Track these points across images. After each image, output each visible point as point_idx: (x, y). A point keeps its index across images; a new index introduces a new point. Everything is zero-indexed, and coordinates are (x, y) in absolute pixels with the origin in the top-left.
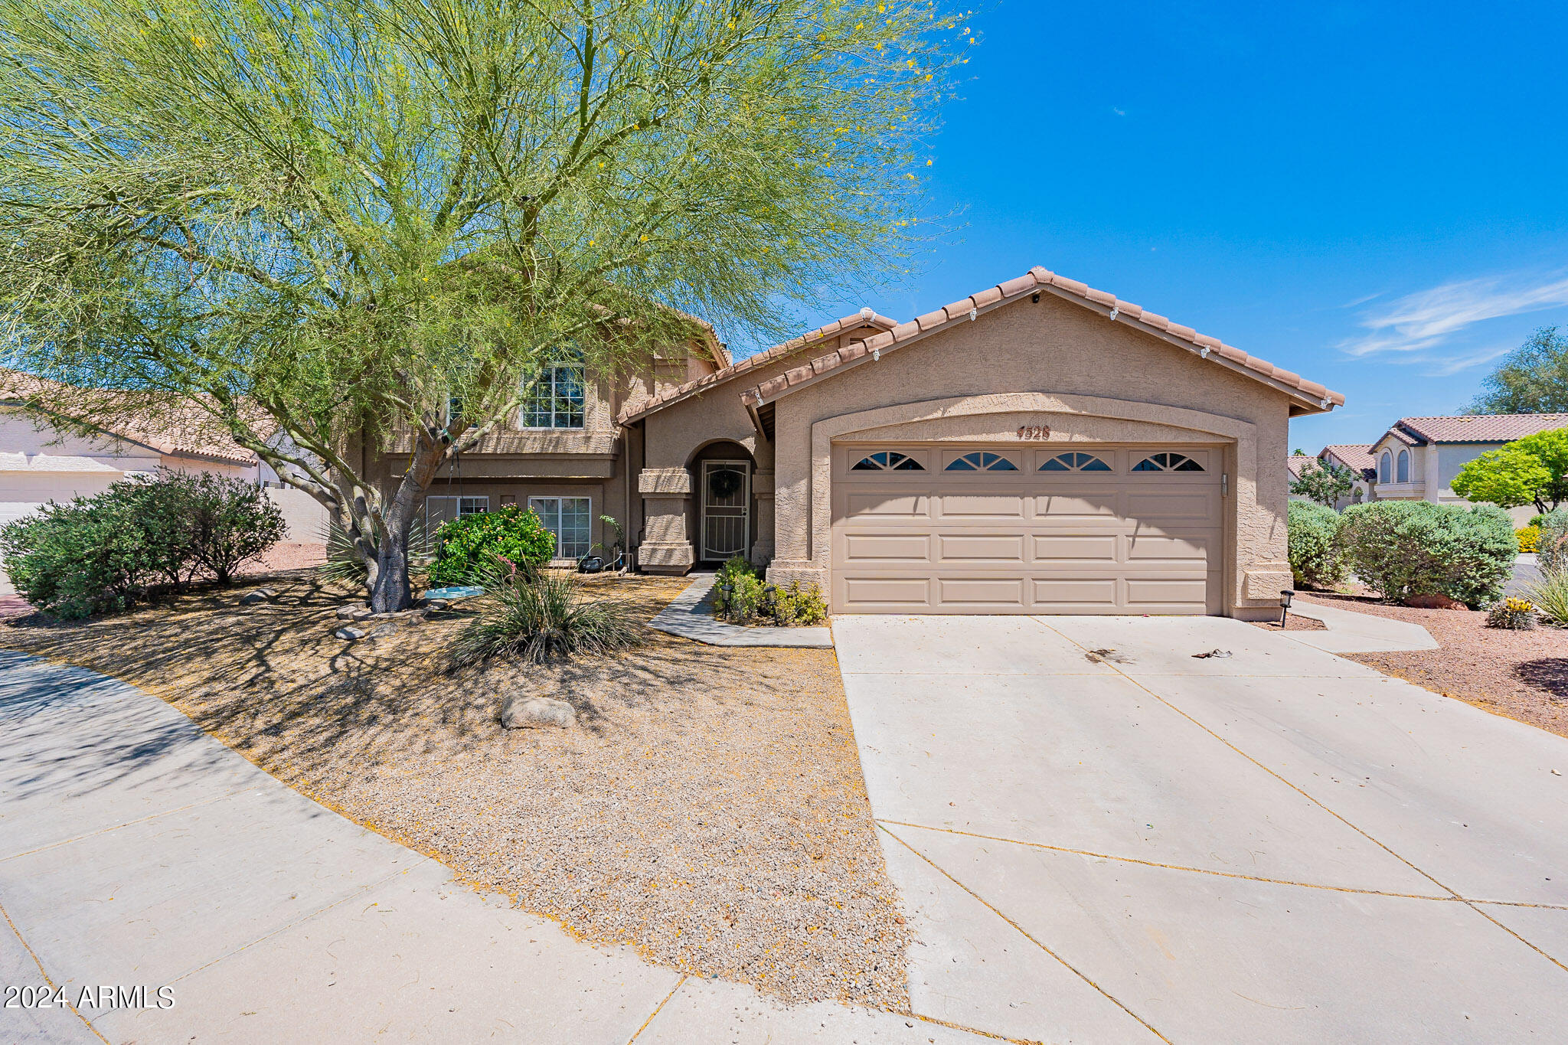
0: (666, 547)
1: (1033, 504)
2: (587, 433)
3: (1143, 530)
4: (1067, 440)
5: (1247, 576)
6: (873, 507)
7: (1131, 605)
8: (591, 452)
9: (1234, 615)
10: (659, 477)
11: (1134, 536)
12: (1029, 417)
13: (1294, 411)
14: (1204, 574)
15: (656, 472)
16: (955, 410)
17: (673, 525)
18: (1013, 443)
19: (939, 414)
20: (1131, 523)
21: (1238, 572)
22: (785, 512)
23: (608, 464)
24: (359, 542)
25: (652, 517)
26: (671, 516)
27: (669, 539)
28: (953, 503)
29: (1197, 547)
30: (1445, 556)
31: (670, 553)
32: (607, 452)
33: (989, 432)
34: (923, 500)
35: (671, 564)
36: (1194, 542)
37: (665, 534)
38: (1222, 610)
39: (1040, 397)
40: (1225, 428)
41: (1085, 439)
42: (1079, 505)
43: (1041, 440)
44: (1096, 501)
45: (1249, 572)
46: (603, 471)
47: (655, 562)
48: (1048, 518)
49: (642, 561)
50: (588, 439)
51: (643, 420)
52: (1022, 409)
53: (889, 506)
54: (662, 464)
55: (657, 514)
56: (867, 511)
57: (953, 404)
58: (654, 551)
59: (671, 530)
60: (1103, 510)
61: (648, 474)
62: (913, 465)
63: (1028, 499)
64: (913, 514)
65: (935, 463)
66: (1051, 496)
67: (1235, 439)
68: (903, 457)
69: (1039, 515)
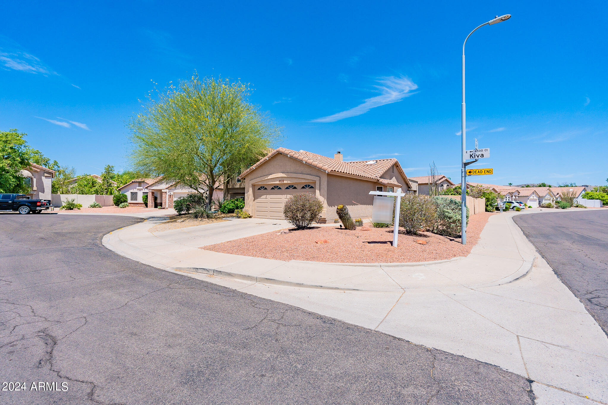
4: (289, 183)
6: (260, 197)
16: (269, 178)
18: (280, 184)
22: (246, 198)
28: (273, 196)
34: (267, 196)
39: (282, 174)
52: (280, 177)
53: (263, 197)
62: (266, 189)
63: (283, 195)
64: (266, 199)
65: (269, 188)
66: (287, 194)
67: (316, 181)
68: (265, 187)
69: (285, 198)
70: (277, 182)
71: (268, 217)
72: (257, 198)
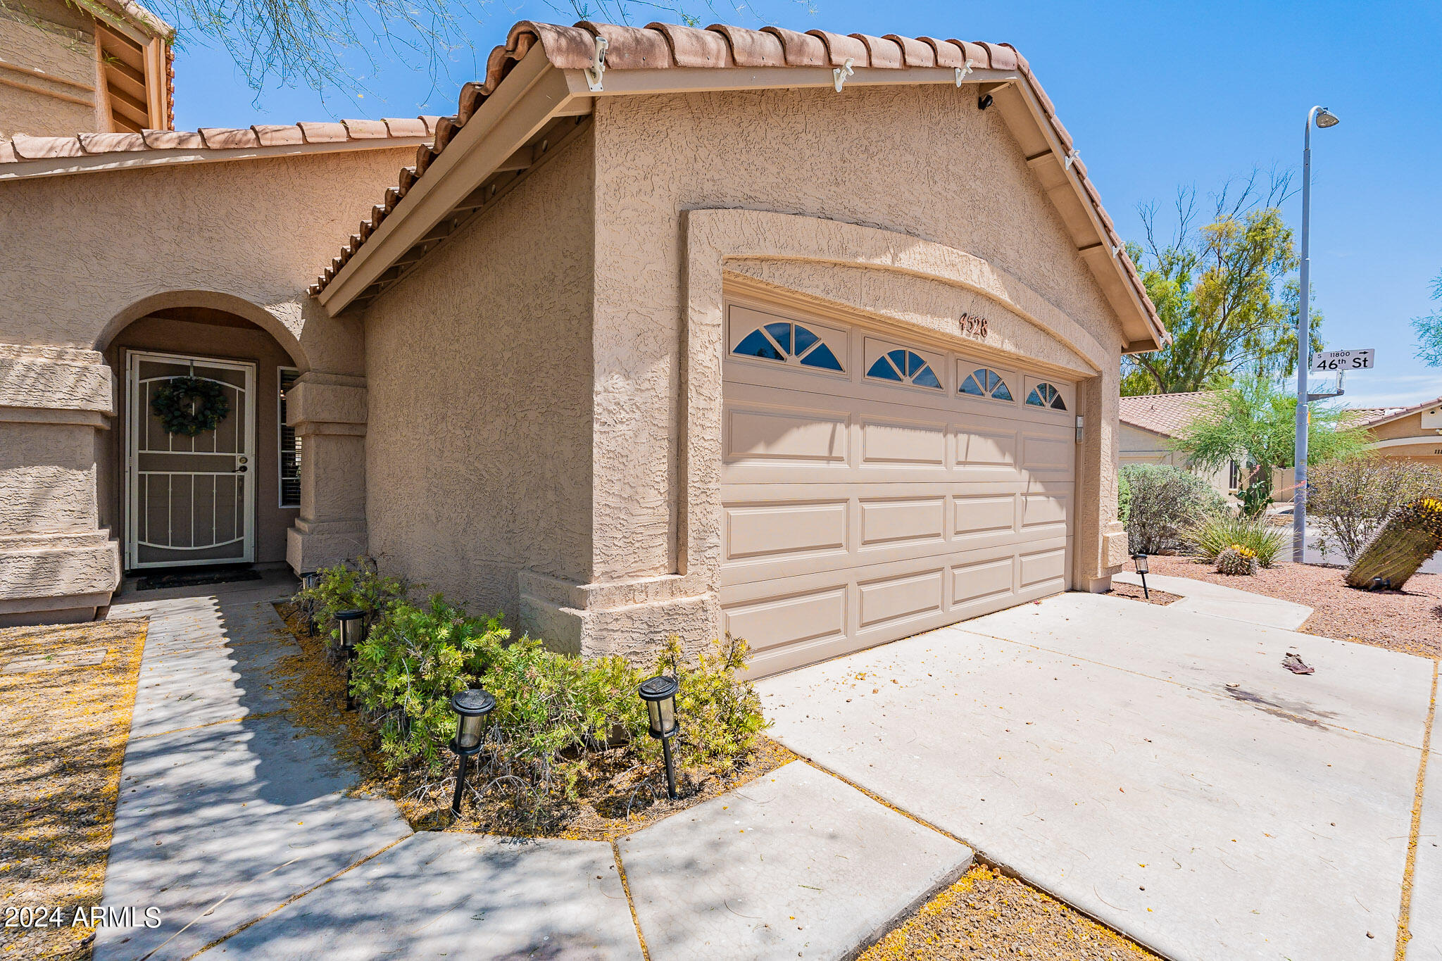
0: (37, 551)
1: (955, 444)
3: (1033, 487)
5: (1105, 541)
7: (1023, 591)
9: (1091, 589)
11: (1026, 495)
12: (973, 297)
13: (1122, 349)
14: (1062, 541)
16: (907, 260)
17: (56, 493)
18: (952, 337)
19: (886, 260)
20: (1026, 476)
21: (1100, 535)
26: (59, 468)
27: (46, 528)
28: (883, 439)
29: (1060, 507)
31: (51, 564)
33: (934, 314)
34: (841, 428)
36: (1059, 500)
38: (1074, 583)
40: (1096, 357)
41: (1009, 347)
42: (984, 448)
43: (978, 342)
44: (1002, 443)
45: (1107, 535)
52: (970, 281)
56: (760, 450)
57: (907, 247)
59: (53, 504)
62: (826, 360)
63: (950, 437)
64: (829, 459)
65: (855, 358)
66: (969, 433)
67: (1100, 374)
68: (816, 339)
69: (959, 463)
70: (950, 327)
71: (841, 637)
72: (733, 451)
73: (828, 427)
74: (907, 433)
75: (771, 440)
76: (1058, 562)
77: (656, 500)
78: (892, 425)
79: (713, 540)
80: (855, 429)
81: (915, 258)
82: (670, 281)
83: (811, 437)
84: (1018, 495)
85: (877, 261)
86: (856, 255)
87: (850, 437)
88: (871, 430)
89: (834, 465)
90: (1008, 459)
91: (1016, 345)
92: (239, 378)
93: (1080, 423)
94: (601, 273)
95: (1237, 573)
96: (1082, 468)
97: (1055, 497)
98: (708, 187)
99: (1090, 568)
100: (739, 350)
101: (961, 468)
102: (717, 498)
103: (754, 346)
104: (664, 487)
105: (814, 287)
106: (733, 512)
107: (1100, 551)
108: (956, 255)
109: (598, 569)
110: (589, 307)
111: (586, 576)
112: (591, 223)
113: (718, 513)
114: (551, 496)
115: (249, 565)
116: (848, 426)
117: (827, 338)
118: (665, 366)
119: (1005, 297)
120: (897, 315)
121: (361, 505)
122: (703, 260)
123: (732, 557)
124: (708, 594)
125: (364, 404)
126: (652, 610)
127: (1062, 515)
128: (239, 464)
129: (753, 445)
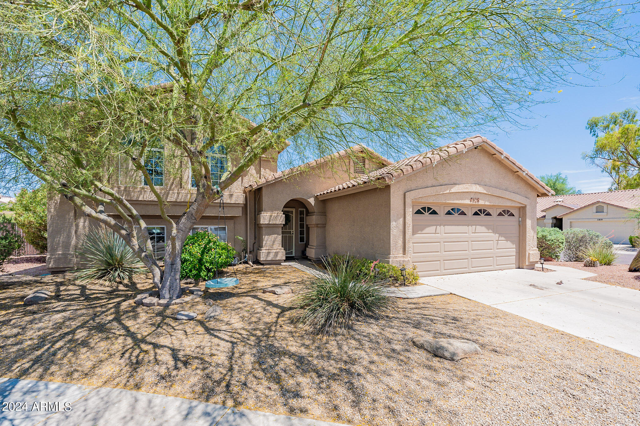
0: (275, 251)
1: (471, 228)
2: (230, 192)
3: (500, 238)
4: (484, 204)
5: (529, 254)
7: (497, 266)
8: (233, 202)
9: (525, 268)
10: (271, 216)
11: (498, 241)
12: (473, 194)
13: (538, 196)
14: (514, 254)
15: (269, 214)
16: (453, 190)
17: (277, 240)
18: (468, 204)
19: (448, 191)
20: (497, 235)
21: (527, 252)
22: (394, 233)
23: (241, 209)
24: (146, 256)
25: (266, 236)
26: (276, 235)
27: (275, 247)
28: (449, 228)
29: (513, 244)
30: (553, 244)
31: (276, 254)
32: (242, 202)
33: (462, 200)
34: (438, 227)
35: (277, 259)
36: (512, 242)
37: (273, 244)
38: (519, 266)
39: (478, 186)
40: (523, 201)
41: (487, 203)
42: (483, 229)
43: (477, 203)
44: (488, 227)
45: (530, 252)
46: (238, 213)
47: (269, 258)
48: (476, 234)
49: (262, 258)
50: (231, 196)
51: (262, 188)
52: (472, 191)
53: (427, 230)
54: (272, 209)
55: (269, 234)
56: (420, 232)
57: (453, 187)
58: (269, 253)
59: (276, 242)
60: (490, 231)
61: (265, 214)
62: (434, 213)
63: (470, 227)
64: (435, 233)
65: (442, 212)
66: (476, 225)
67: (526, 205)
68: (431, 209)
69: (473, 233)
70: (467, 202)
71: (439, 272)
72: (414, 233)
73: (435, 227)
74: (456, 227)
75: (422, 230)
76: (513, 259)
77: (400, 242)
78: (452, 225)
79: (410, 249)
80: (442, 227)
81: (455, 189)
82: (403, 205)
83: (432, 229)
84: (495, 241)
85: (445, 192)
86: (440, 192)
87: (440, 229)
88: (446, 227)
89: (436, 235)
90: (491, 232)
91: (490, 203)
92: (292, 212)
93: (520, 220)
94: (391, 206)
95: (589, 266)
96: (521, 233)
97: (511, 241)
98: (409, 187)
99: (524, 261)
100: (416, 213)
101: (473, 234)
102: (411, 242)
103: (419, 212)
104: (402, 240)
105: (430, 200)
106: (414, 244)
107: (527, 257)
108: (467, 186)
109: (391, 253)
110: (390, 211)
111: (390, 254)
112: (390, 198)
113: (411, 244)
114: (382, 241)
115: (293, 257)
116: (440, 226)
117: (434, 208)
118: (401, 220)
119: (485, 192)
120: (452, 202)
121: (324, 242)
122: (408, 201)
123: (414, 253)
124: (410, 259)
125: (326, 219)
126: (400, 260)
127: (514, 246)
128: (292, 233)
129: (418, 231)
